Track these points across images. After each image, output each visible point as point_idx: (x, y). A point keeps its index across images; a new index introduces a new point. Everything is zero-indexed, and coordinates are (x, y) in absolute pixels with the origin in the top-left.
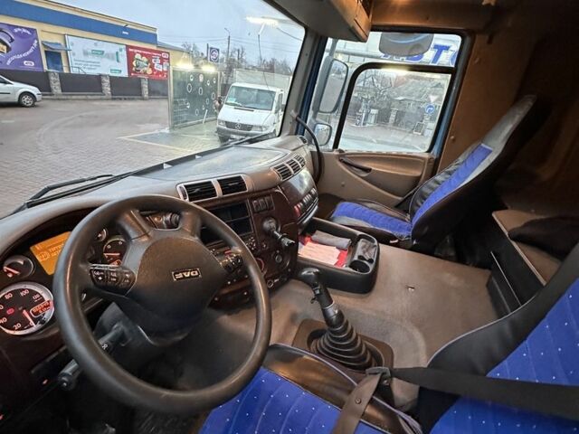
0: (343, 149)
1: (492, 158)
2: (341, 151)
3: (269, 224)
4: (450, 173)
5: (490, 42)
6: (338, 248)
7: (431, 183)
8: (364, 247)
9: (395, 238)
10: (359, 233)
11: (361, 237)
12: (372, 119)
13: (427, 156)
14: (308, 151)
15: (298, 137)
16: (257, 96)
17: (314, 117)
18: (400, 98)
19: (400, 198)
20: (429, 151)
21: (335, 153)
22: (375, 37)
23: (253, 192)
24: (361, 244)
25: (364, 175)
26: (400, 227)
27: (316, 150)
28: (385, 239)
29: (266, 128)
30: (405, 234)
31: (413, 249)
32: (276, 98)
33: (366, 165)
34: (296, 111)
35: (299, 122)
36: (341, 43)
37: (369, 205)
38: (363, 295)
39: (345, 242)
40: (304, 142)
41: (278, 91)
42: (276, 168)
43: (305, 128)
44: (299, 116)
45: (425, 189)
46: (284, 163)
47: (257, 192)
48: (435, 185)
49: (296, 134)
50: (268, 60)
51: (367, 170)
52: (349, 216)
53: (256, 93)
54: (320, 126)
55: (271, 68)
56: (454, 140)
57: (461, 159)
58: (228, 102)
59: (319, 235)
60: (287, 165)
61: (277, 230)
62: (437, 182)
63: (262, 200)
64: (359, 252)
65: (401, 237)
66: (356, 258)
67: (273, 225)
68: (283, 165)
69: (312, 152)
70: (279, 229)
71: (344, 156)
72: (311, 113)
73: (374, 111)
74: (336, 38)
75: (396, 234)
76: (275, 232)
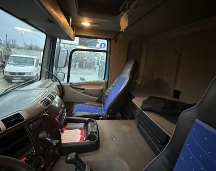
0: (71, 82)
1: (127, 81)
2: (71, 83)
3: (42, 135)
4: (113, 87)
5: (116, 42)
6: (79, 129)
7: (107, 91)
8: (91, 126)
9: (100, 116)
10: (87, 119)
11: (88, 121)
12: (77, 66)
13: (104, 81)
14: (56, 85)
15: (50, 79)
16: (25, 60)
17: (56, 70)
18: (86, 58)
19: (98, 98)
20: (104, 79)
21: (68, 84)
22: (77, 39)
23: (29, 120)
24: (89, 125)
25: (82, 91)
26: (101, 110)
27: (59, 84)
28: (97, 117)
29: (32, 73)
30: (104, 113)
31: (109, 119)
32: (35, 61)
33: (82, 87)
34: (47, 68)
35: (49, 73)
36: (63, 41)
37: (87, 103)
38: (96, 151)
39: (82, 125)
40: (53, 81)
41: (36, 58)
42: (42, 102)
43: (53, 75)
44: (49, 70)
45: (106, 93)
46: (46, 97)
47: (32, 119)
48: (110, 92)
49: (49, 78)
50: (29, 45)
51: (83, 89)
52: (80, 111)
53: (24, 59)
54: (59, 73)
55: (30, 48)
56: (112, 75)
57: (116, 81)
58: (10, 63)
59: (69, 125)
60: (48, 98)
61: (47, 137)
62: (110, 90)
63: (36, 123)
64: (90, 130)
65: (103, 115)
66: (89, 134)
67: (45, 134)
68: (45, 99)
69: (58, 85)
70: (49, 136)
71: (72, 85)
72: (54, 68)
73: (77, 63)
74: (60, 39)
75: (100, 114)
76: (47, 139)
